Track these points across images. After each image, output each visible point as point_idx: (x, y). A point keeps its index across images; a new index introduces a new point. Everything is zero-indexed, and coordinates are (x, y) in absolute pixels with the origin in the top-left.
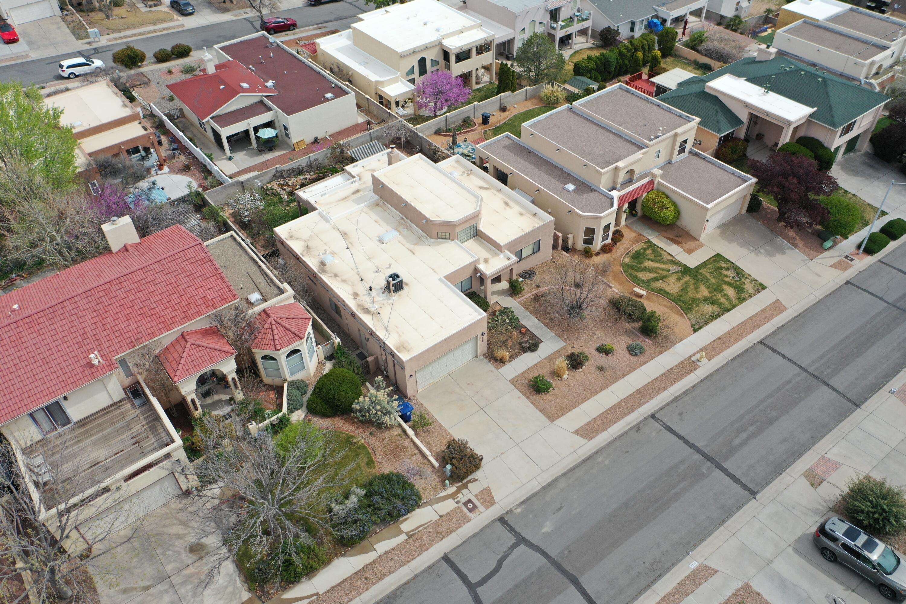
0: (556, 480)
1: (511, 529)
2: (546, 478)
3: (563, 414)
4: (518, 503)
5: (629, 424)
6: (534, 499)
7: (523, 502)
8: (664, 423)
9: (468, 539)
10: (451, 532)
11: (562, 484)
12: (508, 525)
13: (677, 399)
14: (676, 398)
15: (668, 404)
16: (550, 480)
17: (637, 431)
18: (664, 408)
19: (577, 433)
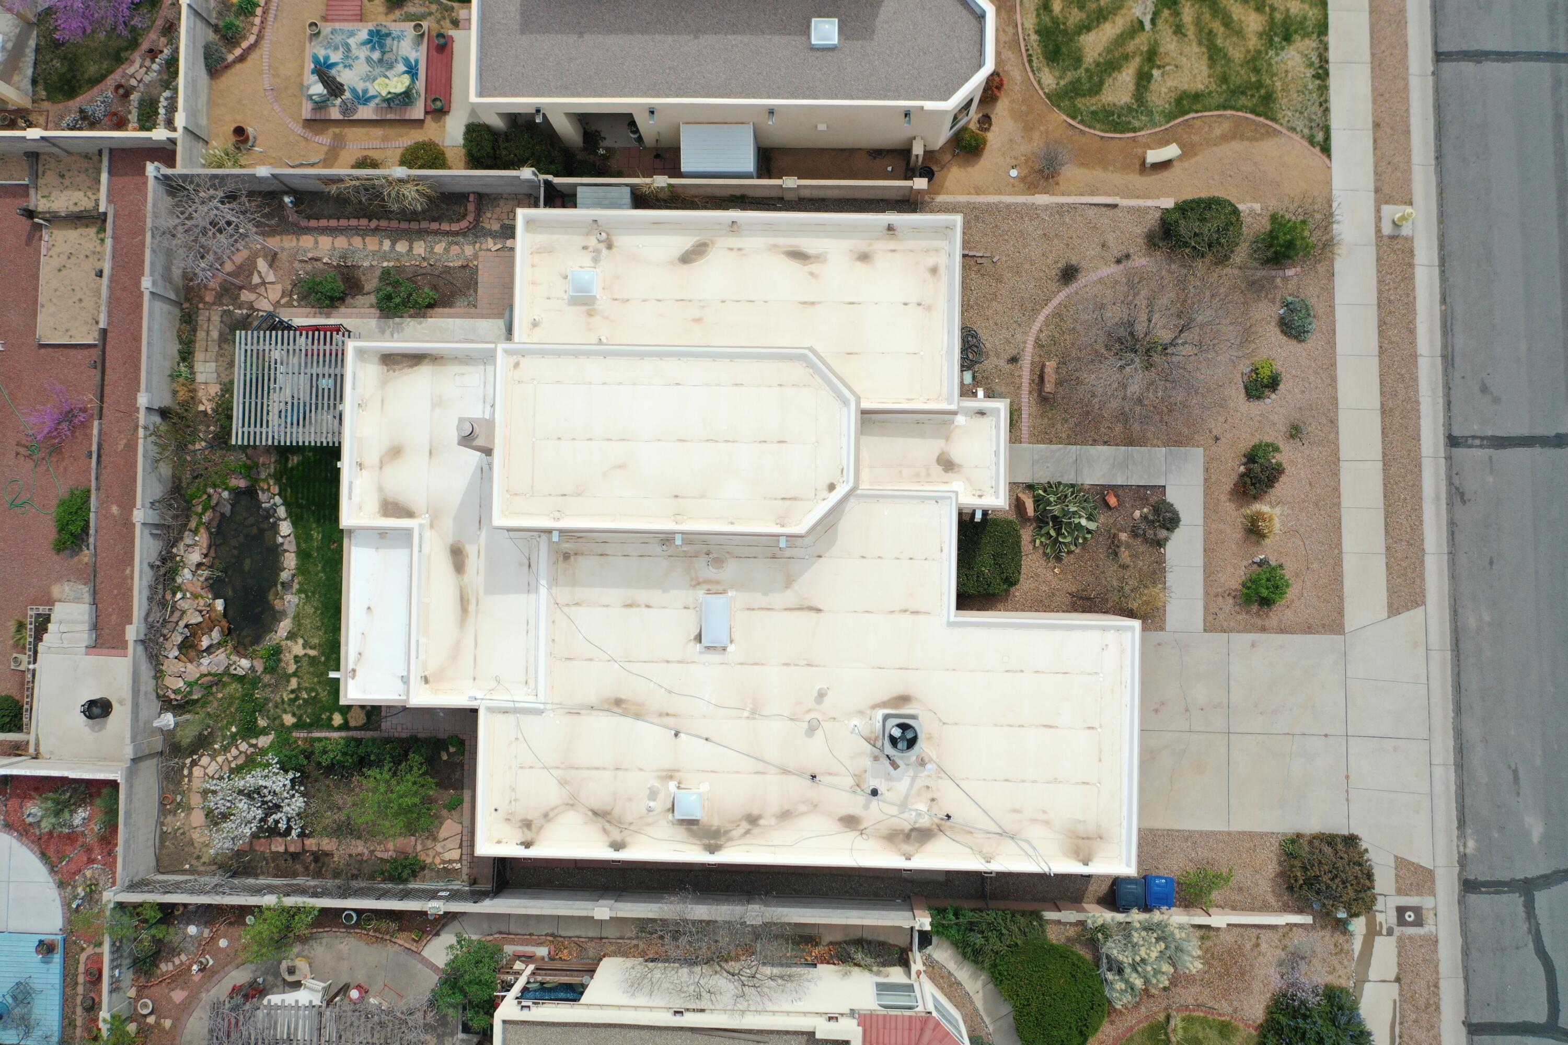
0: (1459, 734)
1: (1497, 886)
2: (1444, 745)
3: (1341, 598)
4: (1455, 832)
5: (1437, 498)
6: (1468, 801)
7: (1462, 823)
8: (1482, 438)
9: (1466, 968)
10: (1436, 986)
11: (1473, 731)
12: (1487, 884)
13: (1448, 358)
14: (1444, 357)
15: (1447, 388)
16: (1451, 743)
17: (1464, 502)
18: (1449, 403)
19: (1394, 610)
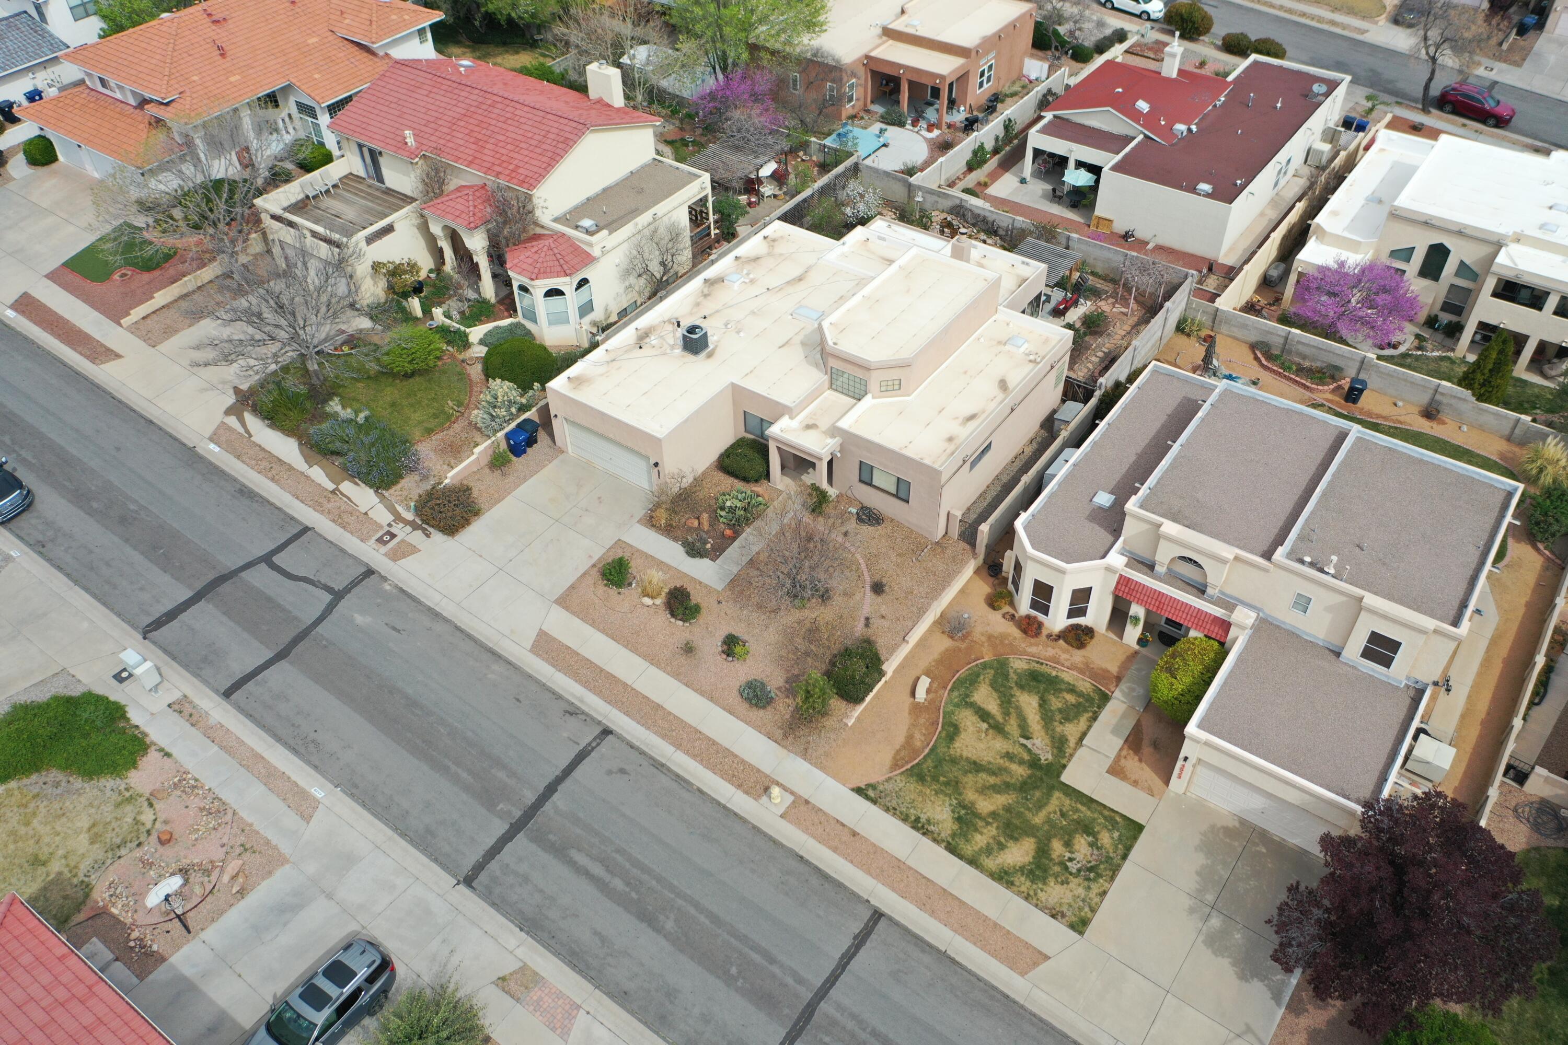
1: (355, 583)
2: (447, 609)
3: (573, 613)
4: (400, 585)
5: (582, 701)
6: (409, 601)
7: (402, 590)
8: (593, 749)
9: (336, 545)
10: (344, 527)
12: (362, 580)
13: (659, 766)
14: (663, 765)
15: (642, 753)
16: (445, 614)
17: (566, 712)
18: (632, 747)
19: (542, 634)
